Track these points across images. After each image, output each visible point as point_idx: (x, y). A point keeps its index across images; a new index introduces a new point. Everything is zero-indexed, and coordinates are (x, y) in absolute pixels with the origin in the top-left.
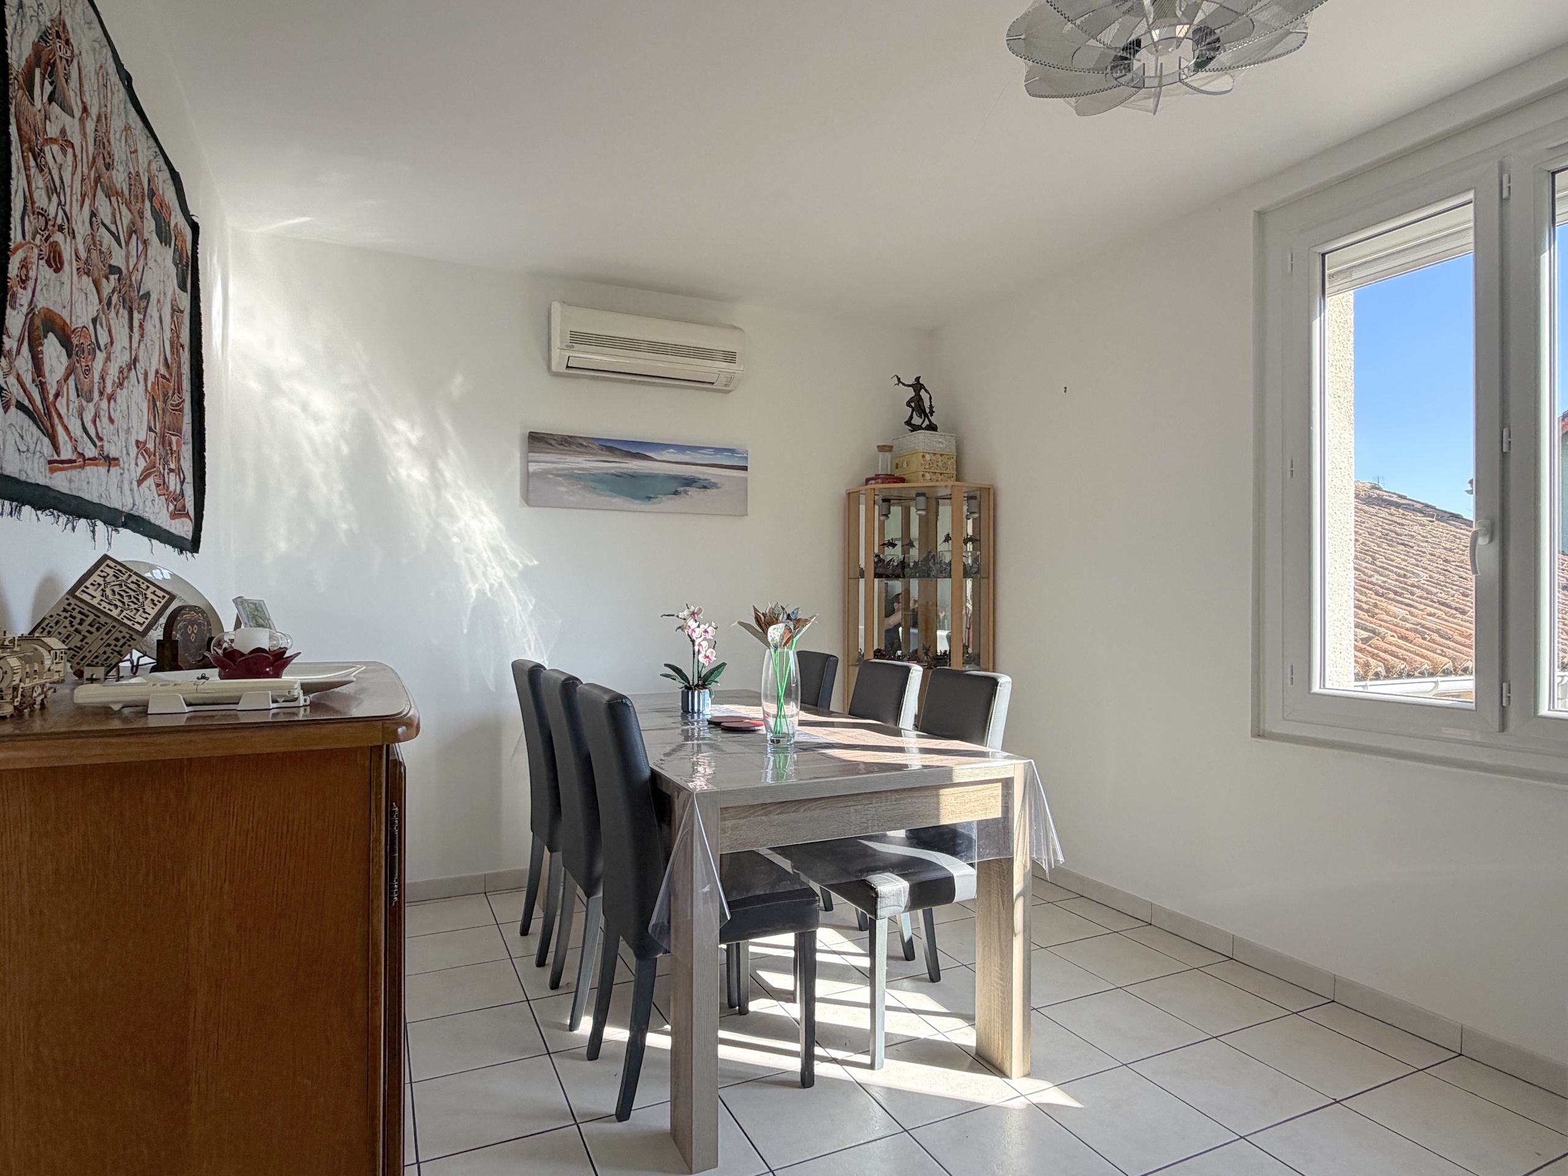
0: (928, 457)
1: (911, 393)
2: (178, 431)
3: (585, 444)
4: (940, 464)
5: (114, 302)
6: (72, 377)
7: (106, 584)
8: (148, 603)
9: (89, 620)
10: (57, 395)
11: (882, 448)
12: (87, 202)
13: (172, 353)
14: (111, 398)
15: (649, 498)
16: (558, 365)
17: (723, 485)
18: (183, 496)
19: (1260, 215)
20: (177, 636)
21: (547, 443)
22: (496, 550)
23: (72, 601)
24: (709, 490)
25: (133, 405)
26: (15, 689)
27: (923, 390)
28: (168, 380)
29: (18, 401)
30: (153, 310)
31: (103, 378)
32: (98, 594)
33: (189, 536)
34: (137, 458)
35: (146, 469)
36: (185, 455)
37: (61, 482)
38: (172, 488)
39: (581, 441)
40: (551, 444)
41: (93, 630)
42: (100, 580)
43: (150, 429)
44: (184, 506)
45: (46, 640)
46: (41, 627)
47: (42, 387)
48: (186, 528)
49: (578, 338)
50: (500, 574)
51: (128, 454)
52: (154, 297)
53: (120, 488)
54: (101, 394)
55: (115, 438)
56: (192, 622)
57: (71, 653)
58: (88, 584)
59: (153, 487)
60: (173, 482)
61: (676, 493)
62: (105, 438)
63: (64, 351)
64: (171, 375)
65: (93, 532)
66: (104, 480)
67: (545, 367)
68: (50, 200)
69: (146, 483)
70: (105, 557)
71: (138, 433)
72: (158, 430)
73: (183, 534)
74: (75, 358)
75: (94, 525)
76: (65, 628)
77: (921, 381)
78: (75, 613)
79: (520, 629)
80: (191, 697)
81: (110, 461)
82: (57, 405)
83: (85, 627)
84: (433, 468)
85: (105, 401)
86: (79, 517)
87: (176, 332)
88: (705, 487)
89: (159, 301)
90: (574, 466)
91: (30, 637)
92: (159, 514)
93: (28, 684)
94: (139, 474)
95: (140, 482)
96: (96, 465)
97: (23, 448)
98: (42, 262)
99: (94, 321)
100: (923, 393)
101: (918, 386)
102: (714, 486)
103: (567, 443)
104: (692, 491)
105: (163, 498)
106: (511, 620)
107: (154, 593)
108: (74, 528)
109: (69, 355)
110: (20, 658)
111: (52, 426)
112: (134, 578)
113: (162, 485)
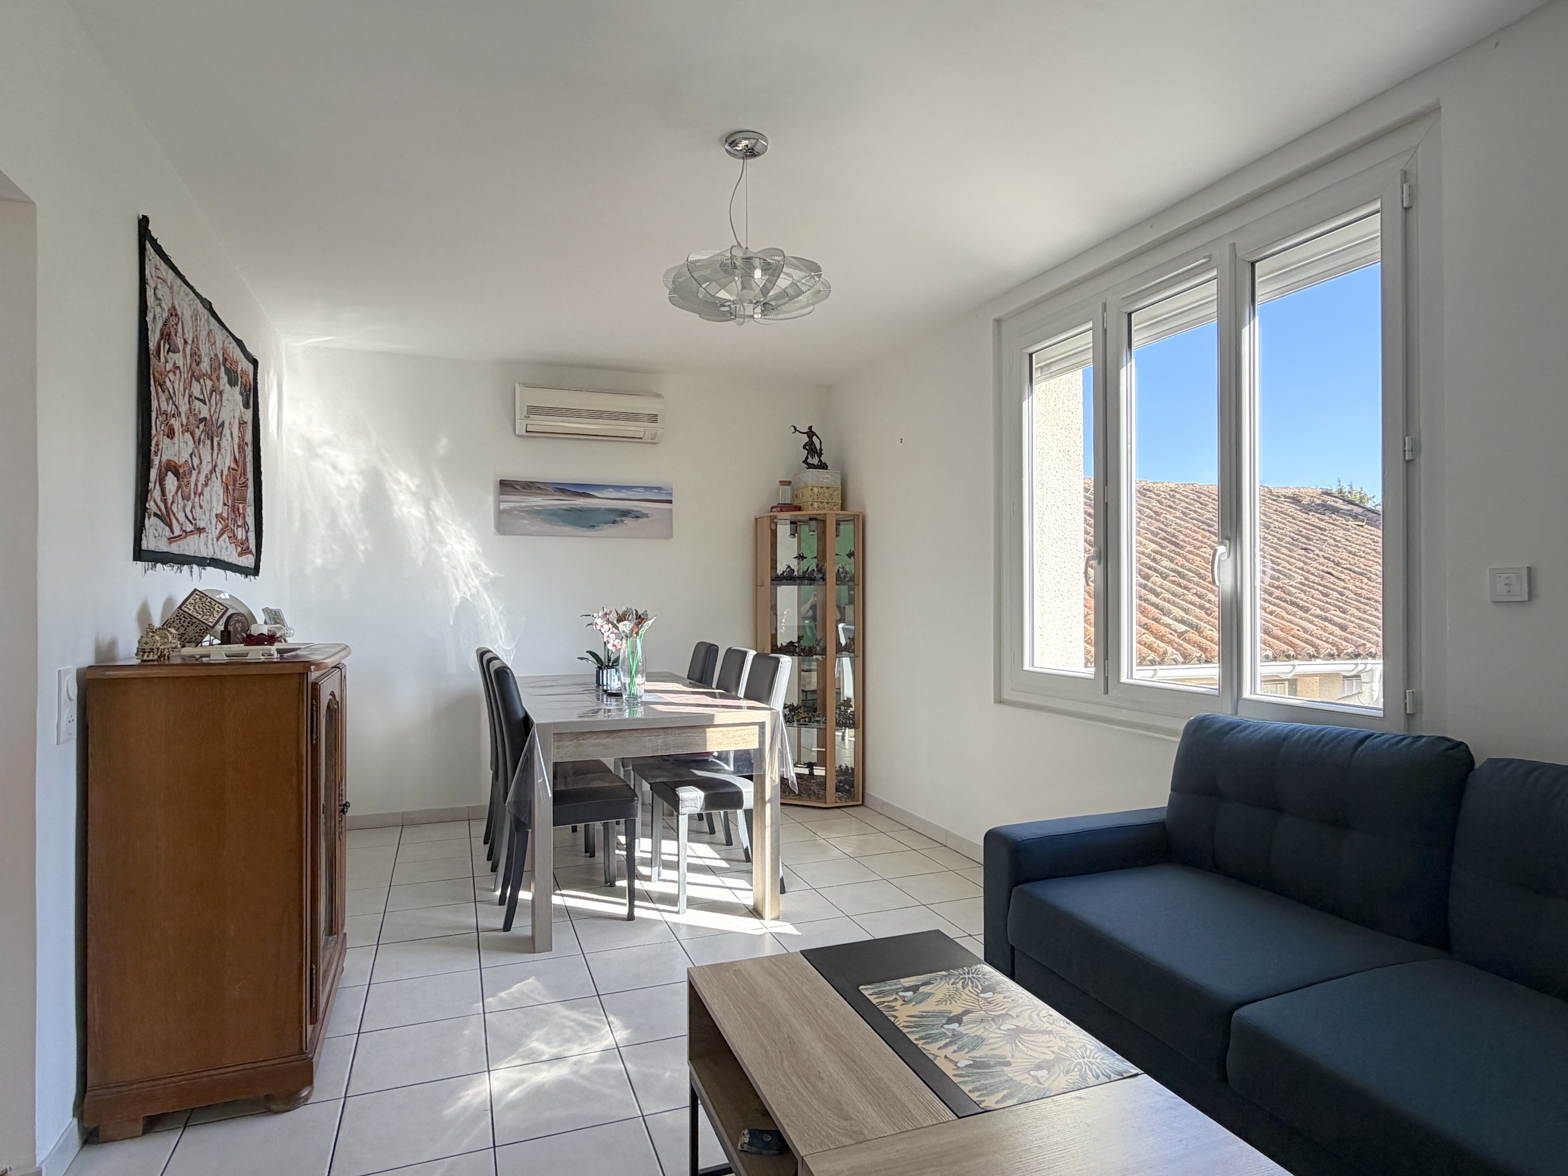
0: (816, 490)
1: (805, 438)
2: (244, 500)
3: (542, 487)
4: (826, 495)
5: (202, 439)
6: (180, 490)
7: (196, 603)
8: (215, 612)
9: (188, 621)
10: (172, 504)
11: (782, 483)
12: (187, 391)
13: (239, 452)
14: (201, 494)
15: (593, 526)
16: (520, 429)
17: (652, 515)
18: (248, 541)
19: (998, 321)
20: (231, 628)
21: (513, 487)
22: (475, 567)
23: (181, 611)
24: (641, 520)
25: (214, 493)
26: (158, 649)
27: (815, 437)
28: (236, 470)
29: (155, 513)
30: (227, 432)
31: (196, 485)
32: (192, 608)
33: (252, 566)
34: (216, 524)
35: (222, 529)
36: (250, 514)
37: (174, 549)
38: (239, 537)
39: (539, 485)
40: (516, 489)
41: (190, 625)
42: (193, 601)
43: (225, 504)
44: (248, 547)
45: (169, 629)
46: (166, 625)
47: (165, 501)
48: (250, 561)
49: (533, 410)
50: (477, 582)
51: (211, 523)
52: (226, 425)
53: (206, 544)
54: (195, 494)
55: (203, 517)
56: (238, 621)
57: (180, 636)
58: (187, 603)
59: (227, 539)
60: (240, 533)
61: (614, 522)
62: (197, 518)
63: (176, 478)
64: (238, 466)
65: (191, 572)
66: (197, 542)
67: (511, 430)
68: (168, 404)
69: (222, 538)
70: (195, 590)
71: (217, 509)
72: (230, 504)
73: (247, 565)
74: (181, 479)
75: (192, 568)
76: (177, 624)
77: (813, 430)
78: (182, 617)
79: (493, 624)
80: (228, 653)
81: (200, 530)
82: (173, 508)
83: (186, 624)
84: (428, 508)
85: (197, 498)
86: (184, 565)
87: (242, 438)
88: (637, 517)
89: (230, 423)
90: (534, 504)
91: (162, 628)
92: (231, 556)
93: (162, 647)
94: (217, 533)
95: (218, 539)
96: (193, 535)
97: (157, 535)
98: (165, 437)
99: (191, 455)
100: (815, 438)
101: (810, 433)
102: (646, 516)
103: (529, 487)
104: (628, 521)
105: (233, 545)
106: (486, 617)
107: (218, 607)
108: (181, 571)
109: (178, 480)
110: (160, 637)
111: (170, 520)
112: (209, 600)
113: (233, 537)
